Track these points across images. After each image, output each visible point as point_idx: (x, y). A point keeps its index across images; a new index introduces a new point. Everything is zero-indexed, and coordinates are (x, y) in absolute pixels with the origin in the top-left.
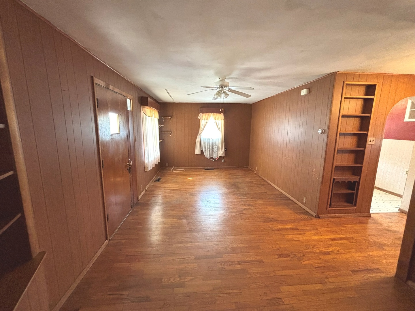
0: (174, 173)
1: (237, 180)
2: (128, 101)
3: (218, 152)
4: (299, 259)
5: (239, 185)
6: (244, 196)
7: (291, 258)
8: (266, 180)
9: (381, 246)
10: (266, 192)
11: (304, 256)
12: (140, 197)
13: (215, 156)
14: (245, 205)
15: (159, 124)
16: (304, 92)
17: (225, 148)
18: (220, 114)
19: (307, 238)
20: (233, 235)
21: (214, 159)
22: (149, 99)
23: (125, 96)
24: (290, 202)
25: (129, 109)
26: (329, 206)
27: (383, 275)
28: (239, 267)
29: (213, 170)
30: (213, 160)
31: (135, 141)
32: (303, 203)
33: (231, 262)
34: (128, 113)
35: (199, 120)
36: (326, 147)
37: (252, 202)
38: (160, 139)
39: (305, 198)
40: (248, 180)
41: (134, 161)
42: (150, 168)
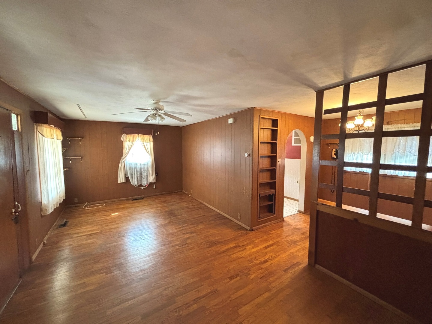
0: (87, 211)
1: (174, 207)
2: (14, 117)
3: (148, 177)
4: (247, 275)
5: (177, 213)
6: (184, 224)
7: (240, 277)
8: (202, 202)
9: (295, 243)
10: (204, 215)
11: (250, 270)
12: (34, 258)
13: (144, 183)
14: (187, 233)
15: (63, 147)
16: (231, 121)
17: (156, 173)
18: (148, 136)
19: (249, 252)
20: (182, 272)
21: (143, 186)
22: (49, 115)
23: (8, 110)
24: (228, 220)
25: (15, 128)
26: (258, 218)
27: (301, 266)
28: (195, 306)
29: (143, 199)
30: (142, 188)
31: (25, 174)
32: (238, 220)
33: (187, 304)
34: (14, 134)
35: (122, 141)
36: (252, 168)
37: (194, 228)
38: (64, 168)
39: (239, 215)
40: (184, 205)
41: (25, 205)
42: (50, 210)
